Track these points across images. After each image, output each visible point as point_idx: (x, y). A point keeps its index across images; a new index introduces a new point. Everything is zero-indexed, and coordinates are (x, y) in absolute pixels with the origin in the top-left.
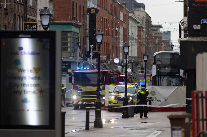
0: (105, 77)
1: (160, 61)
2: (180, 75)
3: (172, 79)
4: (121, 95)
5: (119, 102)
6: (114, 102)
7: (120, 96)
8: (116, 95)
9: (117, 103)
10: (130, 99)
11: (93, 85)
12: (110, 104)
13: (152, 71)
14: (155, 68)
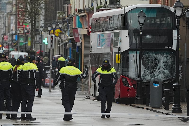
3: (158, 56)
13: (121, 41)
14: (127, 36)
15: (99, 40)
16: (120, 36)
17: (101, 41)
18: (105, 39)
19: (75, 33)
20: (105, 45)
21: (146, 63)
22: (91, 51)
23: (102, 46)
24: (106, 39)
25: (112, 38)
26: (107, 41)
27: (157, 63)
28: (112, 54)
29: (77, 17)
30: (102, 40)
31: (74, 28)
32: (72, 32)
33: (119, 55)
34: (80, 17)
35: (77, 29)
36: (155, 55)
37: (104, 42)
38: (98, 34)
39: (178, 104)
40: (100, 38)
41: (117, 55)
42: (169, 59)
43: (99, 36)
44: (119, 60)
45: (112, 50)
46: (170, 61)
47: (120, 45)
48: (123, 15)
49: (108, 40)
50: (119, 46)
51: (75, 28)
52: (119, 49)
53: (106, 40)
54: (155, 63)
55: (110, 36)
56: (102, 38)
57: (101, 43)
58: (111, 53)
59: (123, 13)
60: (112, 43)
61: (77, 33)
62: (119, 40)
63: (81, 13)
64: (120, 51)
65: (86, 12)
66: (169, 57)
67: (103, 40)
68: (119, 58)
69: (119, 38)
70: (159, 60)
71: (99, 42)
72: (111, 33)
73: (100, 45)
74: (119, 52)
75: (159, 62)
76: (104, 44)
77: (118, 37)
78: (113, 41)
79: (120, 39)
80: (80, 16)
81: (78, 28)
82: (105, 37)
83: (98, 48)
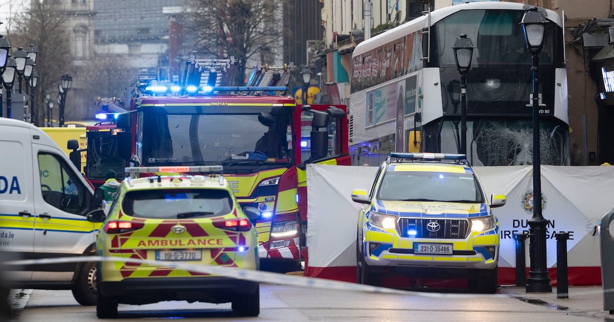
0: (289, 130)
1: (472, 49)
2: (556, 115)
3: (515, 133)
4: (429, 212)
5: (420, 246)
6: (395, 247)
7: (424, 215)
8: (402, 214)
9: (411, 247)
10: (470, 230)
11: (236, 167)
12: (377, 255)
13: (421, 97)
14: (436, 84)
15: (371, 108)
16: (419, 84)
17: (374, 108)
18: (383, 102)
19: (333, 96)
20: (383, 117)
21: (487, 153)
22: (351, 141)
23: (377, 120)
24: (386, 101)
25: (401, 95)
26: (390, 106)
27: (514, 153)
28: (400, 136)
29: (335, 55)
30: (377, 104)
31: (328, 83)
32: (326, 93)
33: (418, 133)
34: (342, 54)
35: (335, 84)
36: (510, 132)
37: (381, 110)
38: (367, 93)
39: (541, 271)
40: (372, 101)
41: (412, 133)
42: (545, 141)
43: (371, 96)
44: (418, 145)
45: (400, 125)
46: (548, 147)
47: (420, 107)
48: (427, 29)
49: (391, 102)
50: (417, 110)
51: (331, 83)
52: (418, 117)
53: (386, 104)
54: (511, 151)
55: (395, 92)
56: (377, 100)
57: (374, 115)
58: (398, 132)
59: (427, 26)
60: (400, 106)
61: (336, 95)
62: (417, 96)
63: (343, 44)
64: (420, 122)
65: (353, 41)
66: (547, 137)
67: (379, 106)
68: (418, 139)
69: (417, 90)
70: (519, 145)
71: (371, 113)
72: (397, 82)
73: (374, 120)
74: (418, 124)
75: (519, 151)
76: (382, 114)
77: (415, 87)
78: (402, 102)
79: (420, 93)
80: (343, 51)
81: (339, 82)
82: (385, 95)
83: (366, 129)
